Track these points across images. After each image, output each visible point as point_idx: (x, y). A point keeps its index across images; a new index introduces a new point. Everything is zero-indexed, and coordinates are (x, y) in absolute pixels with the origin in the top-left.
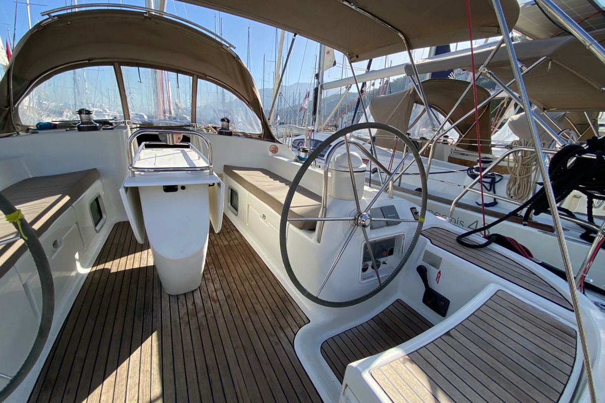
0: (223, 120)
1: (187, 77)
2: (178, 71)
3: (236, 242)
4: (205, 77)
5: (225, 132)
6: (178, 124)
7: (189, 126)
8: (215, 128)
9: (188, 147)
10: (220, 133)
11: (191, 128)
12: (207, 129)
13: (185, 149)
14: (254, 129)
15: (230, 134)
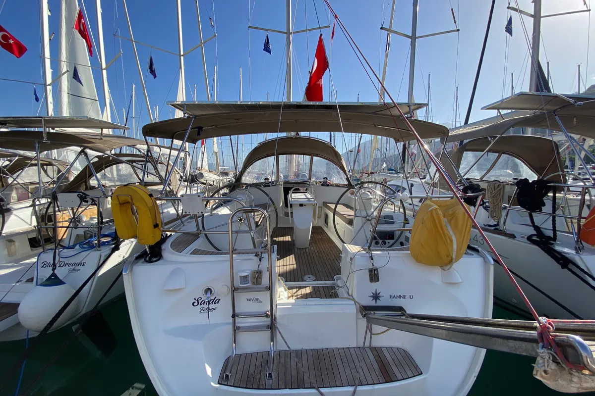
0: (324, 178)
1: (307, 156)
2: (304, 154)
3: (325, 238)
4: (317, 156)
5: (325, 184)
6: (301, 181)
7: (307, 181)
8: (321, 182)
9: (306, 192)
10: (322, 185)
11: (308, 183)
12: (316, 184)
13: (306, 194)
14: (343, 180)
15: (328, 185)
